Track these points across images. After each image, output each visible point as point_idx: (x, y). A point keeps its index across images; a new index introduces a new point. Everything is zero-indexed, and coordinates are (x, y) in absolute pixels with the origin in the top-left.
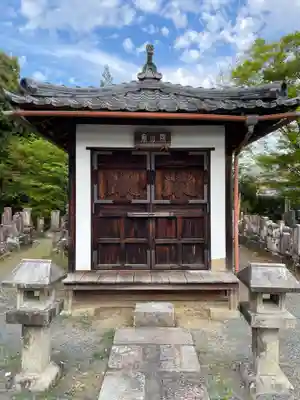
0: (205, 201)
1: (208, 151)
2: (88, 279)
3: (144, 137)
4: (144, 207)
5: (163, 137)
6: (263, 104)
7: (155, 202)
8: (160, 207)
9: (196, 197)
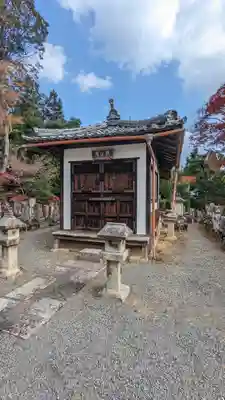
0: (133, 191)
1: (136, 159)
2: (69, 234)
3: (97, 153)
4: (98, 195)
5: (108, 153)
6: (156, 127)
7: (103, 191)
8: (106, 195)
9: (128, 189)
